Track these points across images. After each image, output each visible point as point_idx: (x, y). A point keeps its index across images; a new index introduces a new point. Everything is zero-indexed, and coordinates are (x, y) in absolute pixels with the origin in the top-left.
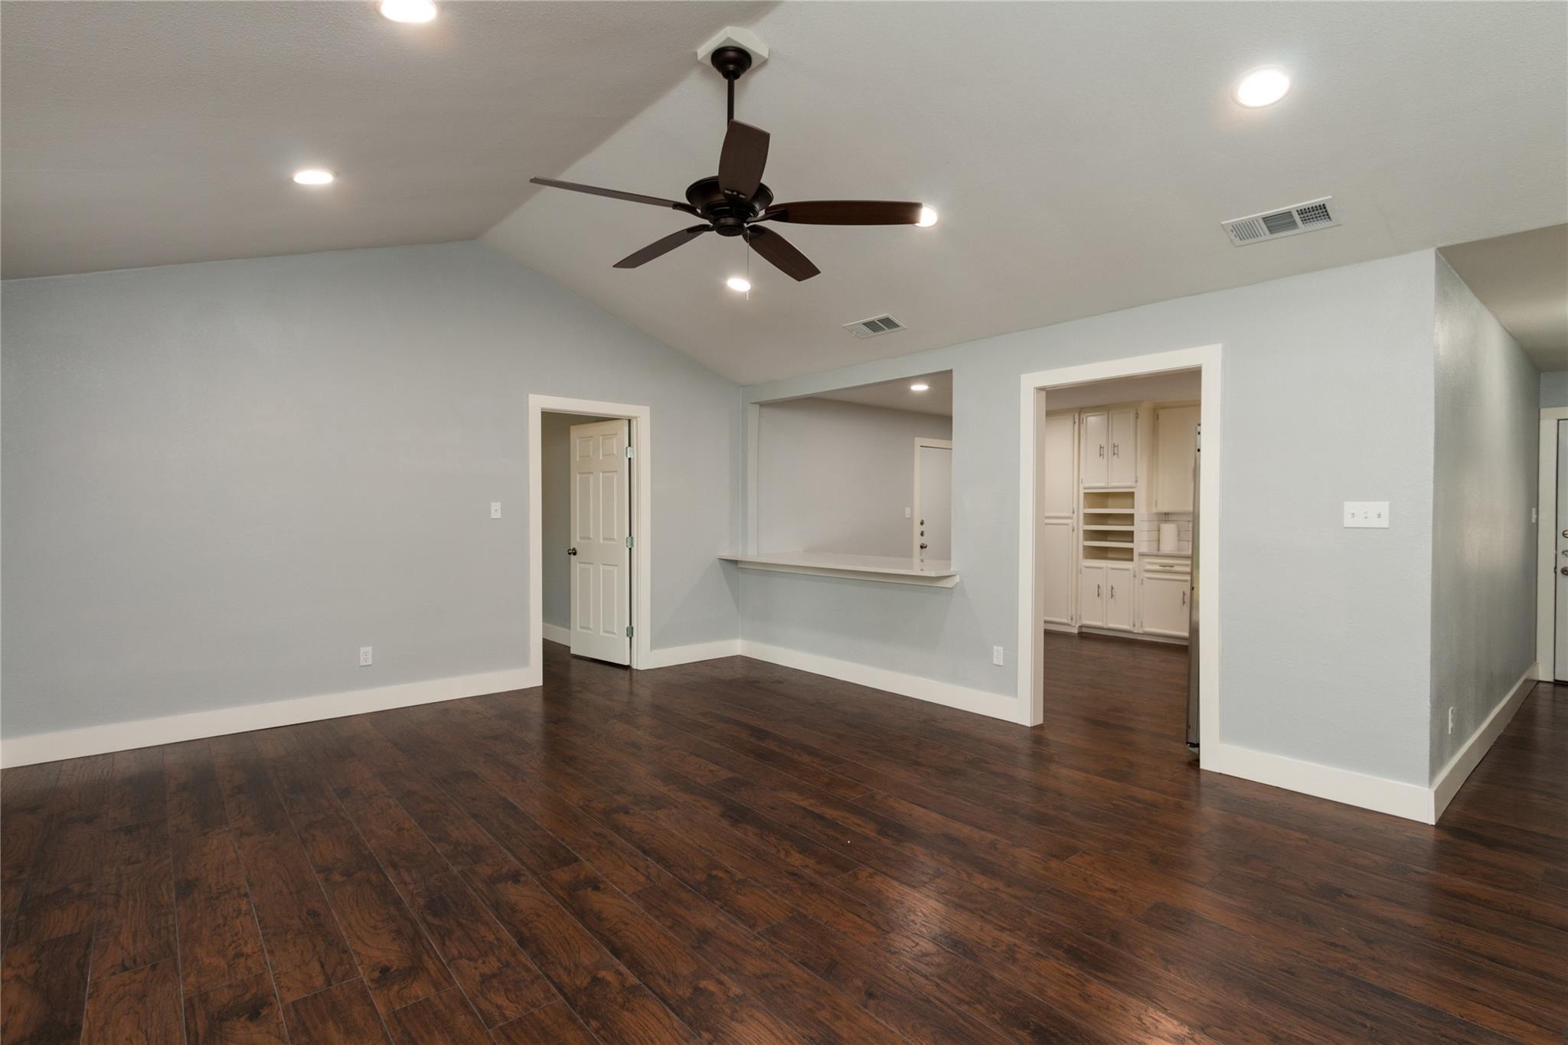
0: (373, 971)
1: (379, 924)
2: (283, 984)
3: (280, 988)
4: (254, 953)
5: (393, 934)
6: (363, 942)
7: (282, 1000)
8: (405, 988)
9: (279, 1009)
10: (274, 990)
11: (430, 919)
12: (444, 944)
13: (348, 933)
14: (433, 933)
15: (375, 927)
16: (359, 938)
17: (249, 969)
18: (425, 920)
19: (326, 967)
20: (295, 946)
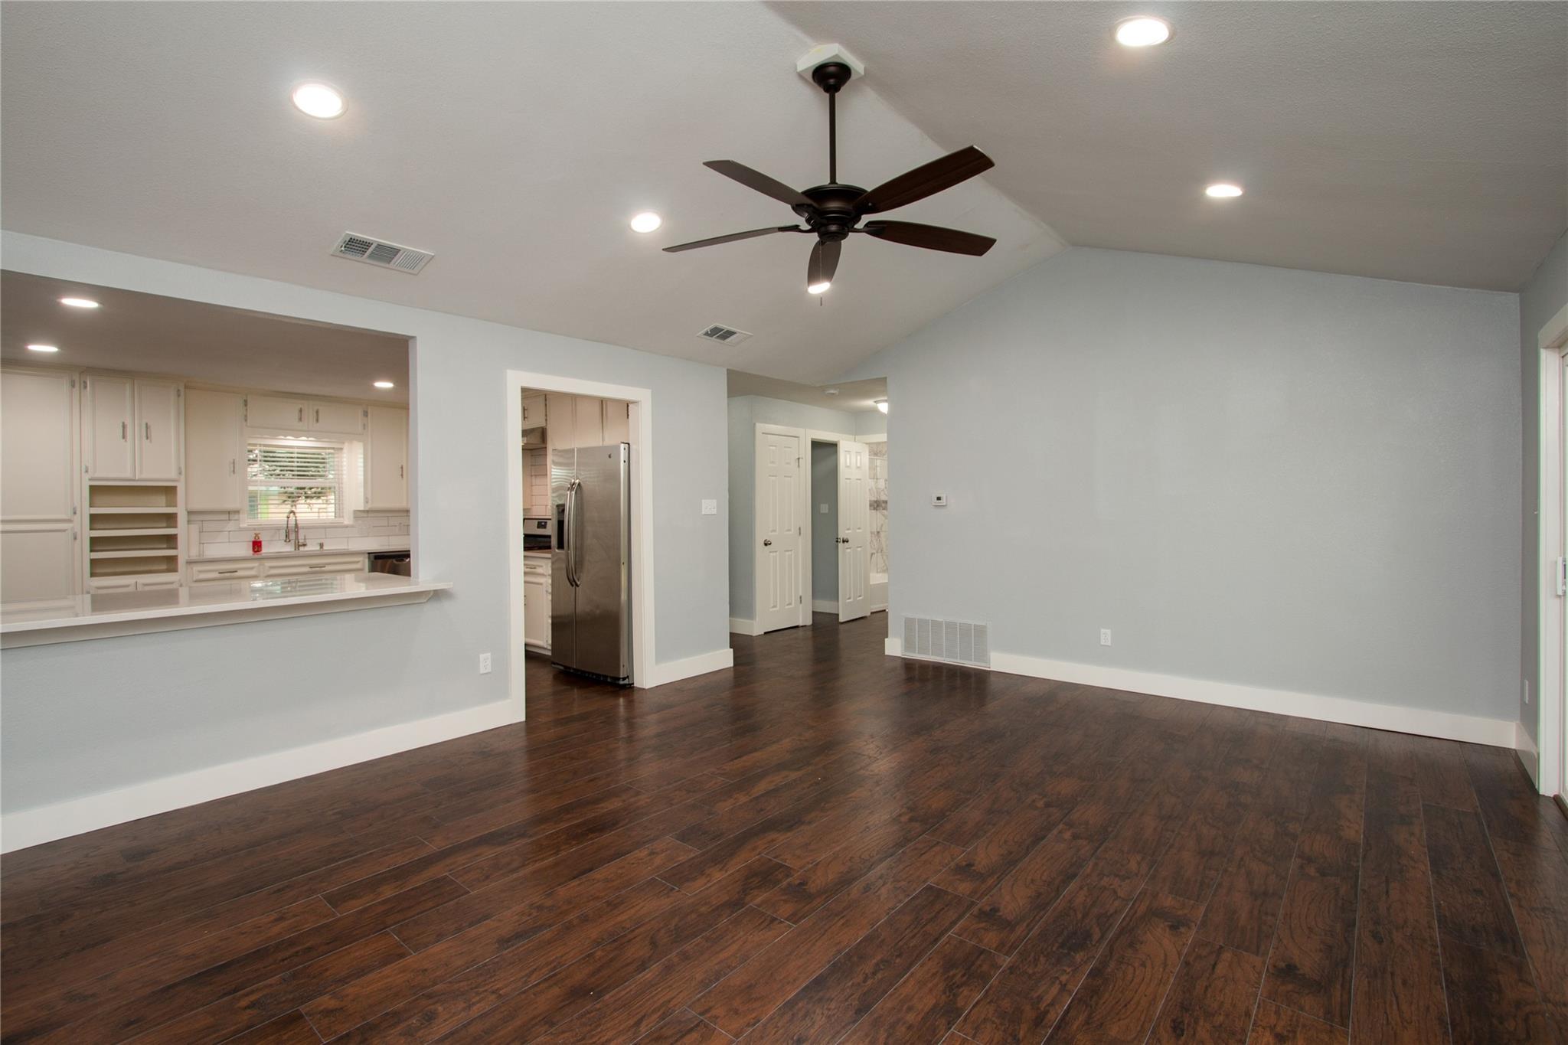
0: (1181, 933)
1: (1136, 965)
2: (1257, 975)
3: (1260, 974)
4: (1264, 1028)
5: (1138, 946)
6: (1166, 959)
7: (1264, 963)
8: (1174, 908)
9: (1270, 958)
10: (1266, 975)
11: (1096, 935)
12: (1116, 912)
13: (1168, 978)
14: (1111, 925)
15: (1143, 965)
16: (1165, 965)
17: (1277, 1012)
18: (1102, 937)
19: (1213, 962)
20: (1222, 1002)
